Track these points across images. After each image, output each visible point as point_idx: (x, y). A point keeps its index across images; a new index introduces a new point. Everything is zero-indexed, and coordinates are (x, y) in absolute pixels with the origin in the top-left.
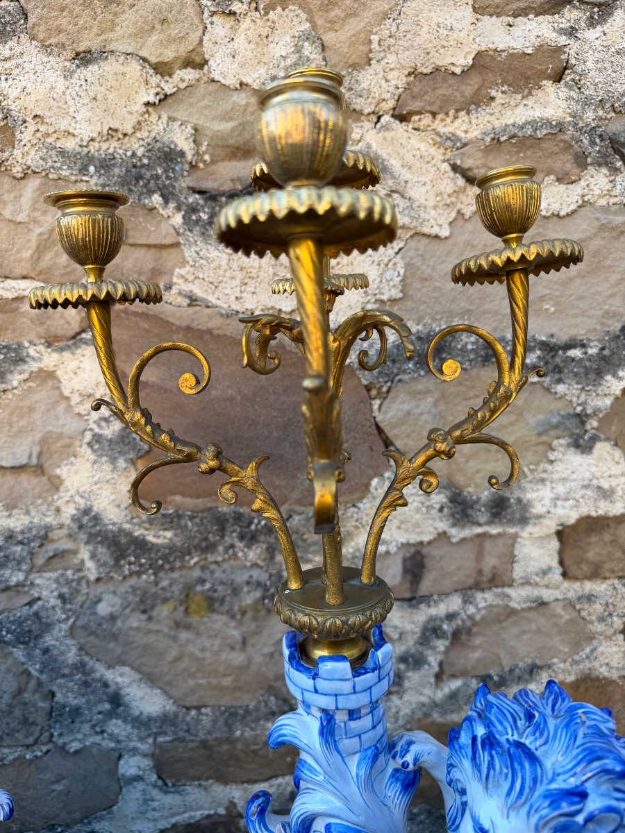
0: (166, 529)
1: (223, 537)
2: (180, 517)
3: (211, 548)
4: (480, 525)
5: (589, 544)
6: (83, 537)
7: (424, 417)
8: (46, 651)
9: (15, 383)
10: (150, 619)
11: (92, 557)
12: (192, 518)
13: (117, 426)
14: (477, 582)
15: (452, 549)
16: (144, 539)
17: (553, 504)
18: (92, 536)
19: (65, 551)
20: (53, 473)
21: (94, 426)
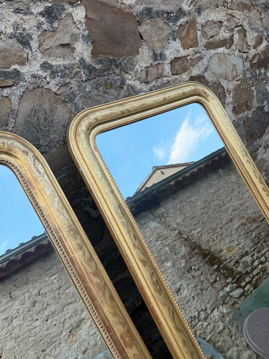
0: (99, 64)
1: (111, 66)
2: (102, 60)
3: (109, 70)
4: (158, 61)
5: (176, 65)
6: (82, 67)
7: (149, 30)
8: (75, 104)
9: (63, 17)
10: (99, 91)
11: (84, 73)
12: (105, 60)
13: (87, 32)
14: (158, 77)
15: (153, 68)
16: (95, 67)
17: (170, 54)
18: (83, 66)
19: (78, 71)
20: (72, 47)
21: (82, 32)
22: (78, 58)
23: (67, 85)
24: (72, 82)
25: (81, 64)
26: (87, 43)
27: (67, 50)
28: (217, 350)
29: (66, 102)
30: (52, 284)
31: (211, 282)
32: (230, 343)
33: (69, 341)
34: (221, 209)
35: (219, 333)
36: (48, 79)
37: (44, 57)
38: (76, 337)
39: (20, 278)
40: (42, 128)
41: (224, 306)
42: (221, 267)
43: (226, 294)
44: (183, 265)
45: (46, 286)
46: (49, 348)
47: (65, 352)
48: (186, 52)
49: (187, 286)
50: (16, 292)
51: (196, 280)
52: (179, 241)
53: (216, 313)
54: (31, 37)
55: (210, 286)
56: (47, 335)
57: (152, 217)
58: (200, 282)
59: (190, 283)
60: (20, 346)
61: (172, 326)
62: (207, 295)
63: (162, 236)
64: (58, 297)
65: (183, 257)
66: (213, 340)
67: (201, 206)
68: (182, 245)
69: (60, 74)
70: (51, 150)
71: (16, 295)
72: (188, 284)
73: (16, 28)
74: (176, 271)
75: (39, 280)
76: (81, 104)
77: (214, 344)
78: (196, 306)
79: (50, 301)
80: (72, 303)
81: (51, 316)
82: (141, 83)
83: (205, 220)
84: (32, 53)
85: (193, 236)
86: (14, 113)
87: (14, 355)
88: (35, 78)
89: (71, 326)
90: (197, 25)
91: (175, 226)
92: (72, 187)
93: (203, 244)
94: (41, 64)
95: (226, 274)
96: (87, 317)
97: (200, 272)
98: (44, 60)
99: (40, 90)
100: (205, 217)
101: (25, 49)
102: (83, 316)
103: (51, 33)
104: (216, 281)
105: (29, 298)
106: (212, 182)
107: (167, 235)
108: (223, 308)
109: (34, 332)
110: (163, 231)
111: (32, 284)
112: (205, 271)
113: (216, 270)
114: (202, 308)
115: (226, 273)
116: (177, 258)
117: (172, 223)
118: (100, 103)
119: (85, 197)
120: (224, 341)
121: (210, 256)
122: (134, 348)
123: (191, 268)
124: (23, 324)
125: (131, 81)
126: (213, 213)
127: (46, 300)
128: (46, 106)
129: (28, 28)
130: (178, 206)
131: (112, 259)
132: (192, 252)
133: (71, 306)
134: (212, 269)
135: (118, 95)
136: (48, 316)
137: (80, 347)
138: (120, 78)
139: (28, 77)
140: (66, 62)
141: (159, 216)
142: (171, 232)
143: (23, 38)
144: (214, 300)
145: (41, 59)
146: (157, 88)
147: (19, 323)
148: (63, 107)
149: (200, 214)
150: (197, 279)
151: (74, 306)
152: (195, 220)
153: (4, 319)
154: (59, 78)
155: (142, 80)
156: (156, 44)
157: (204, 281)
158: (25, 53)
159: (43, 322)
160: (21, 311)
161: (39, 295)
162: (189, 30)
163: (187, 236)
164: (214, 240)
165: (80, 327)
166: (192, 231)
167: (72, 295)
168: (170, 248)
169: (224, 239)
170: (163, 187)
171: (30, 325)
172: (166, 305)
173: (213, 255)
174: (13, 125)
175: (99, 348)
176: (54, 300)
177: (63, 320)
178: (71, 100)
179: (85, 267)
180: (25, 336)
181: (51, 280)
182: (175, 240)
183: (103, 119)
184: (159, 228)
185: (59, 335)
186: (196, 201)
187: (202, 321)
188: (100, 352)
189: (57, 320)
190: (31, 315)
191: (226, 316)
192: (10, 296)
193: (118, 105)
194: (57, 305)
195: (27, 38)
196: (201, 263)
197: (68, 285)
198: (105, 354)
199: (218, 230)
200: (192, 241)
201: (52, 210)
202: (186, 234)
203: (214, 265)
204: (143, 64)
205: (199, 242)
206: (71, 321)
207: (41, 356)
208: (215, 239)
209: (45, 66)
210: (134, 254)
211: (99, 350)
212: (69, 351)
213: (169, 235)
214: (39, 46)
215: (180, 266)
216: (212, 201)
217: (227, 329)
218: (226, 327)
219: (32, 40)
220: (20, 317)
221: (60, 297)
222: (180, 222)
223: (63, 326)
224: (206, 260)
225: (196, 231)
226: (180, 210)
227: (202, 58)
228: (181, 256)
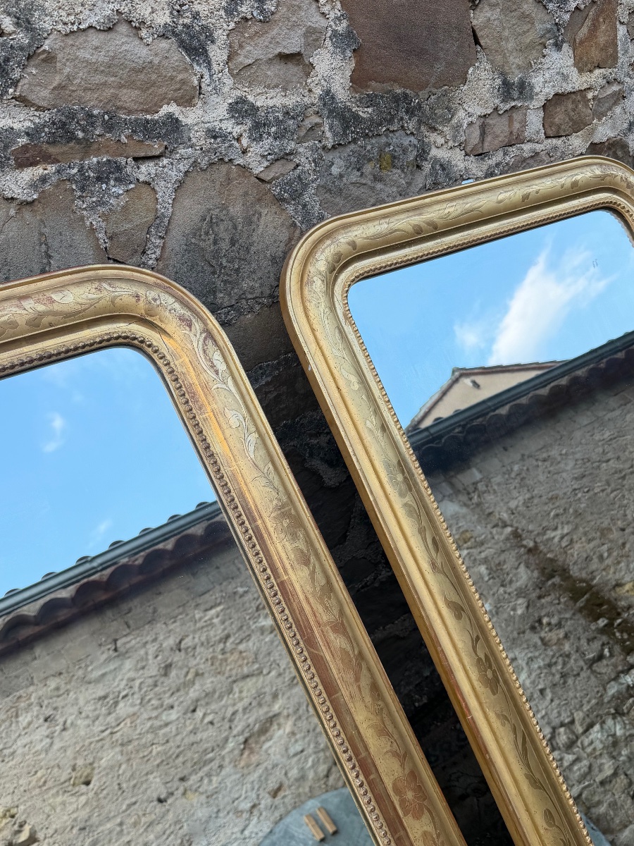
0: (368, 107)
1: (397, 111)
2: (376, 96)
3: (390, 121)
4: (514, 100)
5: (556, 113)
6: (326, 112)
7: (496, 23)
8: (305, 206)
10: (362, 175)
11: (330, 129)
12: (382, 97)
13: (345, 24)
14: (509, 141)
15: (499, 119)
16: (358, 114)
17: (543, 85)
18: (331, 112)
19: (316, 124)
20: (307, 62)
21: (332, 23)
22: (318, 91)
23: (289, 157)
24: (301, 150)
25: (324, 105)
26: (343, 52)
27: (293, 69)
28: (594, 823)
29: (284, 200)
30: (210, 628)
31: (589, 659)
32: (629, 812)
33: (242, 763)
34: (625, 482)
35: (602, 783)
36: (245, 142)
37: (239, 86)
38: (257, 757)
39: (138, 606)
40: (224, 262)
41: (619, 719)
42: (616, 624)
43: (624, 690)
44: (519, 612)
45: (194, 632)
46: (196, 774)
47: (232, 788)
48: (584, 79)
49: (527, 664)
50: (128, 639)
51: (552, 650)
52: (514, 553)
53: (596, 733)
54: (211, 35)
55: (585, 668)
56: (193, 744)
57: (449, 491)
58: (561, 655)
59: (536, 657)
60: (131, 762)
61: (520, 773)
62: (576, 690)
63: (472, 537)
64: (221, 660)
65: (521, 593)
66: (586, 799)
67: (574, 471)
68: (520, 564)
69: (273, 129)
70: (242, 317)
71: (128, 646)
72: (531, 659)
73: (178, 11)
74: (503, 625)
75: (180, 617)
76: (318, 206)
77: (589, 808)
78: (546, 714)
79: (202, 666)
80: (253, 675)
81: (203, 702)
82: (466, 155)
83: (583, 506)
84: (211, 76)
85: (550, 543)
86: (160, 224)
87: (118, 782)
88: (215, 137)
89: (247, 730)
90: (620, 10)
91: (505, 516)
92: (283, 409)
93: (574, 564)
94: (230, 104)
95: (628, 643)
96: (285, 713)
97: (561, 633)
98: (238, 93)
99: (224, 168)
100: (583, 500)
101: (195, 65)
102: (276, 708)
103: (256, 27)
104: (600, 657)
105: (157, 656)
106: (604, 413)
107: (483, 537)
108: (615, 724)
109: (165, 735)
110: (475, 527)
111: (165, 623)
112: (575, 630)
113: (603, 631)
114: (562, 719)
115: (628, 640)
116: (505, 592)
117: (498, 509)
118: (363, 205)
119: (311, 436)
120: (613, 805)
121: (591, 595)
122: (426, 818)
123: (540, 621)
124: (141, 714)
125: (441, 150)
126: (603, 491)
127: (195, 662)
128: (236, 210)
129: (206, 13)
130: (516, 468)
131: (366, 589)
132: (544, 583)
133: (250, 683)
134: (593, 627)
135: (409, 184)
136: (197, 700)
137: (266, 779)
138: (416, 142)
139: (198, 137)
140: (291, 101)
141: (465, 489)
142: (494, 531)
143: (192, 37)
144: (594, 701)
145: (230, 90)
146: (508, 169)
147: (131, 710)
148: (276, 213)
149: (571, 490)
150: (554, 647)
151: (257, 682)
152: (557, 504)
153: (100, 699)
154: (271, 139)
155: (469, 149)
156: (511, 58)
157: (570, 654)
158: (196, 75)
159: (185, 714)
160: (137, 683)
161: (180, 650)
162: (599, 22)
163: (535, 542)
164: (601, 558)
165: (268, 735)
166: (548, 532)
167: (253, 657)
168: (491, 569)
169: (628, 556)
170: (480, 419)
171: (156, 717)
172: (508, 721)
173: (598, 593)
174: (158, 252)
175: (310, 787)
176: (212, 664)
177: (231, 713)
178: (296, 196)
179: (315, 608)
180: (144, 740)
181: (207, 618)
182: (503, 551)
183: (370, 245)
184: (464, 517)
185: (218, 746)
186: (562, 459)
187: (559, 749)
188: (311, 797)
189: (217, 713)
190: (160, 694)
191: (623, 744)
192: (113, 648)
193: (407, 210)
194: (219, 676)
195: (202, 38)
196: (565, 610)
197: (244, 632)
198: (322, 802)
199: (615, 535)
200: (545, 554)
201: (241, 462)
202: (533, 537)
203: (598, 619)
204: (476, 107)
205: (565, 560)
206: (248, 718)
207: (177, 789)
208: (606, 555)
209: (240, 109)
210: (432, 587)
211: (310, 791)
212: (239, 786)
213: (489, 536)
214: (230, 58)
215: (512, 613)
216: (604, 462)
217: (623, 777)
218: (620, 772)
219: (213, 42)
220: (136, 696)
221: (226, 660)
222: (517, 507)
223: (230, 728)
224: (580, 603)
225: (559, 532)
226: (519, 478)
227: (624, 97)
228: (516, 590)
